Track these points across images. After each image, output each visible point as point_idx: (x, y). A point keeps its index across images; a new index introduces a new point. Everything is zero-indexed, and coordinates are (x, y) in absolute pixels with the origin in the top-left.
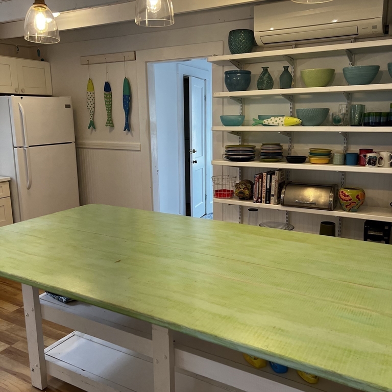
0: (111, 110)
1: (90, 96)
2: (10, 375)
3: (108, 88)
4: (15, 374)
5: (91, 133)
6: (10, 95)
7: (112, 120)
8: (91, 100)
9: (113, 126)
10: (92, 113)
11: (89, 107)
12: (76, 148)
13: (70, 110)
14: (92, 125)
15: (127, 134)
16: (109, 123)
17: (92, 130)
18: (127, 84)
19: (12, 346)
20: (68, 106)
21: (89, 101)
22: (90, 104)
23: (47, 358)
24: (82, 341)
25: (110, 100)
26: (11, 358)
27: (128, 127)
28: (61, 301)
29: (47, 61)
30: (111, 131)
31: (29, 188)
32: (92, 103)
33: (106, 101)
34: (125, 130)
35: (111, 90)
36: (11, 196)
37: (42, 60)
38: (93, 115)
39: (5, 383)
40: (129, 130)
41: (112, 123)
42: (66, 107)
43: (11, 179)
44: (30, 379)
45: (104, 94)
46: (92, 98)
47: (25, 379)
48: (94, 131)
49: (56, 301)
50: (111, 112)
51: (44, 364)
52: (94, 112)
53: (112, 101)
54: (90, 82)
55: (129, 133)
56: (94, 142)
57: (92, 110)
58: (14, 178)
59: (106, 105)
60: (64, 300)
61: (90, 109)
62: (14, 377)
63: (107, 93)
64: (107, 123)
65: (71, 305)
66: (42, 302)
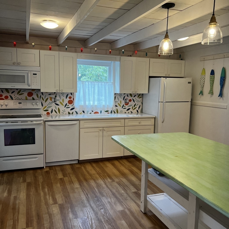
0: (213, 85)
1: (203, 77)
2: (133, 202)
3: (213, 73)
4: (135, 202)
5: (200, 97)
6: (161, 77)
7: (212, 91)
8: (202, 80)
9: (213, 94)
10: (202, 87)
11: (201, 83)
12: (191, 105)
13: (190, 85)
14: (202, 93)
15: (220, 99)
16: (211, 92)
17: (201, 96)
18: (224, 71)
19: (138, 191)
20: (189, 83)
21: (201, 80)
22: (202, 81)
23: (148, 199)
24: (166, 198)
25: (213, 79)
26: (136, 196)
27: (221, 95)
28: (157, 173)
29: (184, 60)
30: (211, 96)
31: (163, 122)
32: (203, 81)
33: (210, 80)
34: (219, 96)
35: (214, 74)
36: (154, 125)
37: (182, 59)
38: (203, 88)
39: (131, 204)
40: (221, 97)
41: (213, 92)
42: (188, 83)
43: (156, 117)
44: (140, 206)
45: (210, 76)
46: (204, 78)
47: (139, 206)
48: (202, 96)
49: (155, 173)
50: (213, 86)
51: (146, 201)
52: (203, 86)
53: (214, 80)
54: (204, 69)
55: (221, 98)
56: (201, 102)
57: (203, 85)
58: (157, 117)
59: (210, 82)
60: (158, 173)
61: (202, 85)
62: (134, 203)
63: (212, 76)
64: (209, 92)
65: (161, 176)
66: (149, 171)
